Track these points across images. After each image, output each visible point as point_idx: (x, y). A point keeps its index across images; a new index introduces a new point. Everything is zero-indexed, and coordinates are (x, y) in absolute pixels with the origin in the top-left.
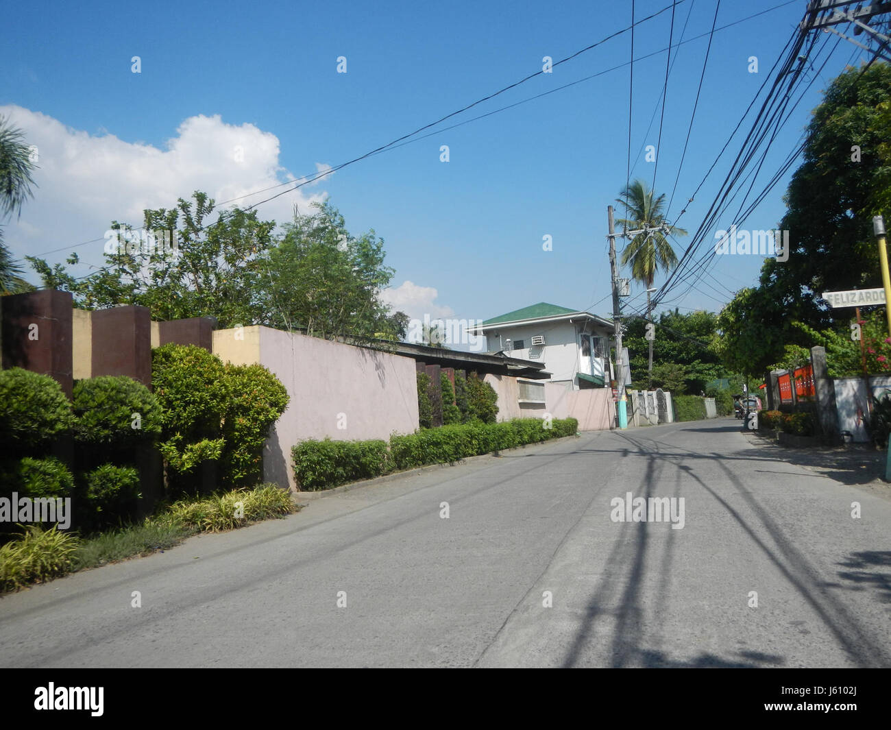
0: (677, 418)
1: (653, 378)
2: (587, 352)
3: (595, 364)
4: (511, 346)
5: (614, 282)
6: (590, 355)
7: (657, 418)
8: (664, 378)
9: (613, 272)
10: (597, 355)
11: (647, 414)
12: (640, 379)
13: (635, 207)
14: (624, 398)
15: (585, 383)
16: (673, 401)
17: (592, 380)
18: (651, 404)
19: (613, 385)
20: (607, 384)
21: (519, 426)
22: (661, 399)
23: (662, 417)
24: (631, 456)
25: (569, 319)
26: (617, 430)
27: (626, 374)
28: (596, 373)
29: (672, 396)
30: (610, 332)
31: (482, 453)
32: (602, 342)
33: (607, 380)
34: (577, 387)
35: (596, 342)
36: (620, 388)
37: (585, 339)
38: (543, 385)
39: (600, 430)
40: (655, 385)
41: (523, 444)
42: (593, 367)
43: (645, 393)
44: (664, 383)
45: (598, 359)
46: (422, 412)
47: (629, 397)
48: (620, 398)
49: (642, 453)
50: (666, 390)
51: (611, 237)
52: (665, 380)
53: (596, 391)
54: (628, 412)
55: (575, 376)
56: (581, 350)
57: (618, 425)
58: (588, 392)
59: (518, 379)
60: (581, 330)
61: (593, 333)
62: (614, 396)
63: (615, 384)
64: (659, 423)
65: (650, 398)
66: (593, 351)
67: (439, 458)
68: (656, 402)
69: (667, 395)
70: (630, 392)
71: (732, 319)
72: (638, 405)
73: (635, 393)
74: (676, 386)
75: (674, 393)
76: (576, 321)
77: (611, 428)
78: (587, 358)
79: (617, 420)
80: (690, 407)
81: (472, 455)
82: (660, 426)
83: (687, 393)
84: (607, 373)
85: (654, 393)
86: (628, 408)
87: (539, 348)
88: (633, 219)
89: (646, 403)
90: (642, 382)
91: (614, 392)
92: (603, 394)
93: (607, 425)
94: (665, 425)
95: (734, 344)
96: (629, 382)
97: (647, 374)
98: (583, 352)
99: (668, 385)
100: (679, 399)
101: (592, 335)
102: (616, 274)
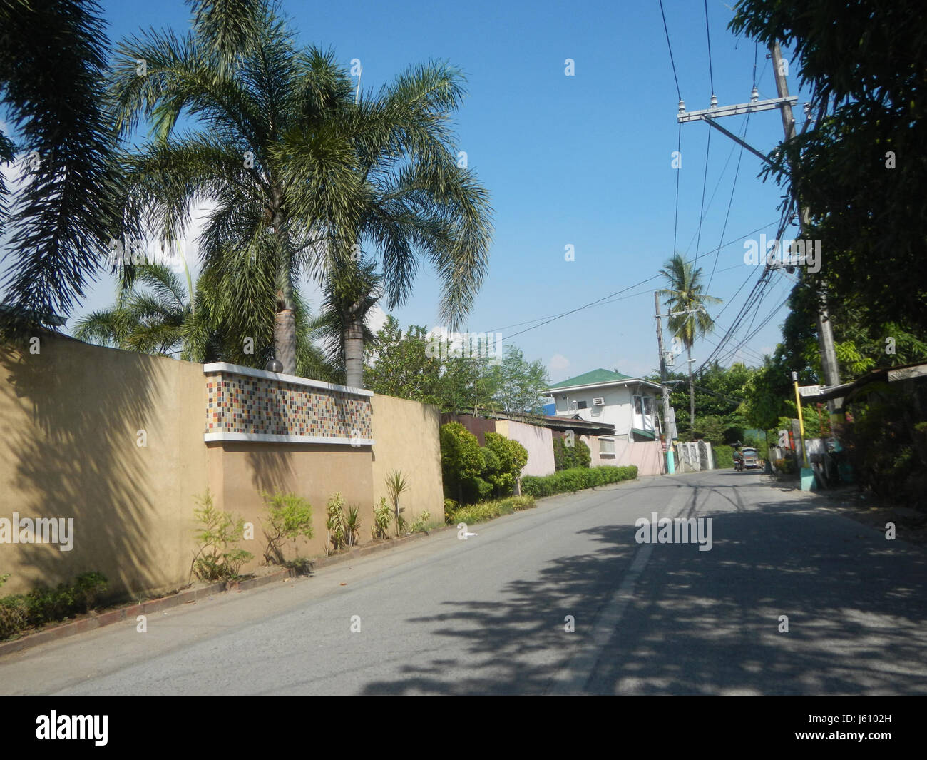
0: (716, 466)
1: (695, 430)
2: (639, 410)
3: (647, 422)
4: (576, 406)
5: (661, 354)
6: (642, 413)
7: (699, 466)
8: (704, 430)
9: (660, 346)
10: (648, 413)
11: (691, 462)
12: (684, 431)
13: (676, 279)
14: (672, 449)
15: (638, 437)
16: (713, 451)
17: (645, 434)
18: (694, 453)
19: (662, 439)
20: (657, 437)
21: (603, 470)
22: (702, 449)
23: (704, 465)
24: (682, 488)
25: (624, 384)
26: (667, 475)
27: (672, 428)
28: (647, 428)
29: (712, 446)
30: (659, 393)
31: (586, 488)
32: (651, 401)
33: (657, 434)
34: (632, 440)
35: (646, 402)
36: (668, 441)
37: (638, 399)
38: (613, 441)
39: (652, 475)
40: (697, 437)
41: (606, 483)
42: (644, 423)
43: (688, 444)
44: (704, 435)
45: (649, 416)
46: (556, 462)
47: (675, 447)
48: (669, 449)
49: (689, 486)
50: (707, 441)
51: (658, 317)
52: (706, 432)
53: (648, 443)
54: (675, 461)
55: (630, 430)
56: (634, 409)
57: (667, 470)
58: (642, 444)
59: (599, 437)
60: (635, 393)
61: (644, 395)
62: (663, 447)
63: (664, 437)
64: (701, 470)
65: (693, 448)
66: (644, 409)
67: (568, 489)
68: (698, 452)
69: (708, 445)
70: (676, 443)
71: (753, 390)
72: (683, 455)
73: (681, 444)
74: (715, 437)
75: (714, 444)
76: (630, 385)
77: (662, 474)
78: (640, 415)
79: (666, 467)
80: (728, 456)
81: (581, 489)
82: (703, 472)
83: (725, 443)
84: (657, 428)
85: (696, 444)
86: (675, 457)
87: (599, 408)
88: (674, 288)
89: (689, 452)
90: (686, 434)
91: (664, 444)
92: (655, 446)
93: (658, 472)
94: (706, 471)
95: (754, 409)
96: (675, 436)
97: (689, 427)
98: (636, 411)
99: (708, 436)
100: (717, 449)
101: (643, 396)
102: (663, 347)
